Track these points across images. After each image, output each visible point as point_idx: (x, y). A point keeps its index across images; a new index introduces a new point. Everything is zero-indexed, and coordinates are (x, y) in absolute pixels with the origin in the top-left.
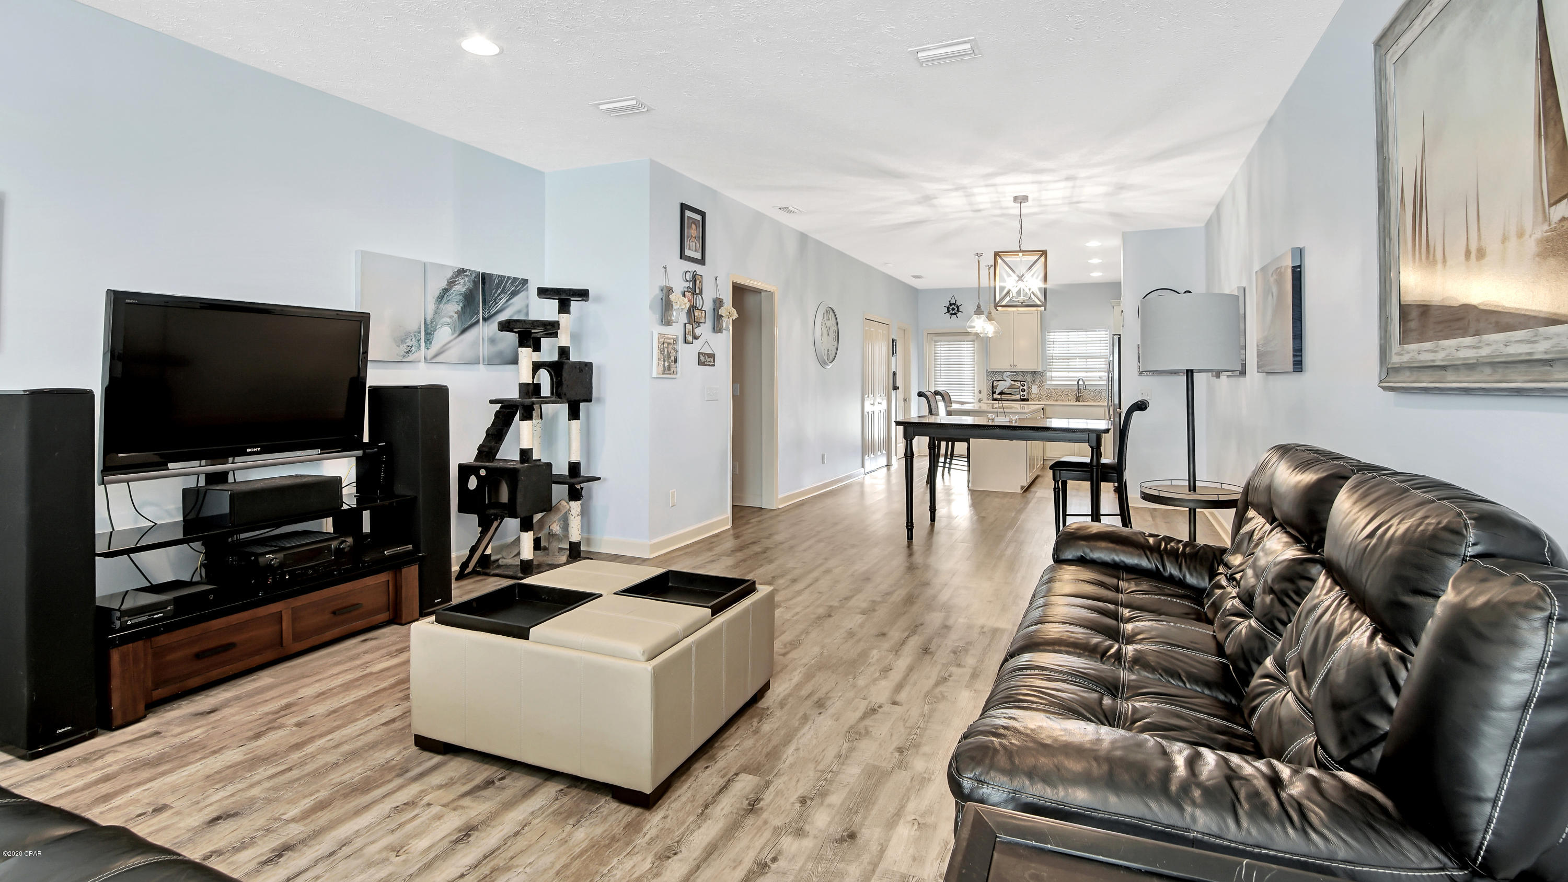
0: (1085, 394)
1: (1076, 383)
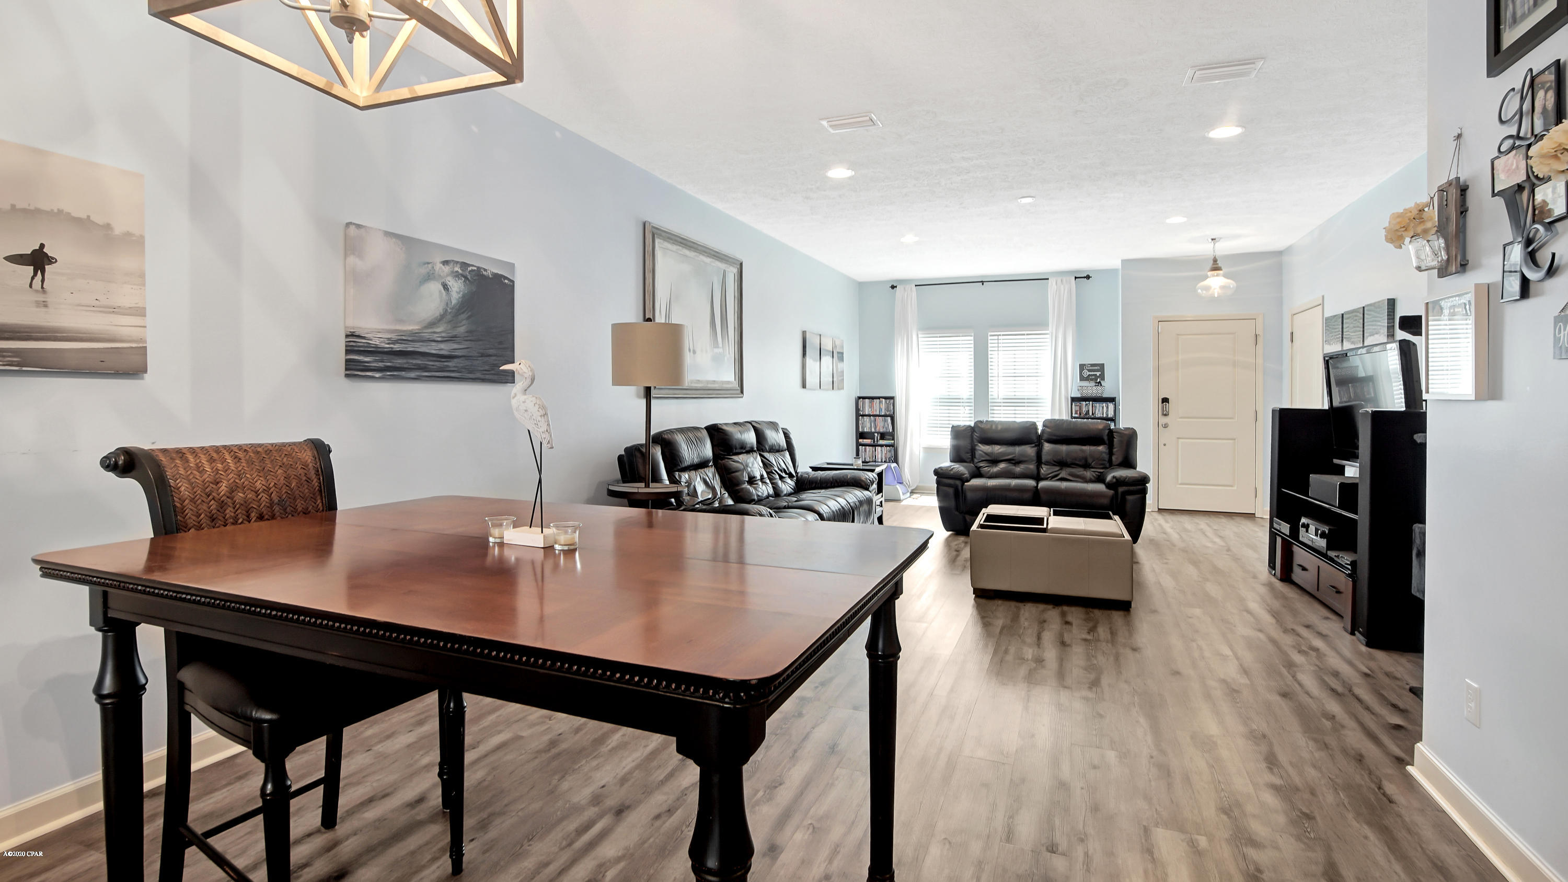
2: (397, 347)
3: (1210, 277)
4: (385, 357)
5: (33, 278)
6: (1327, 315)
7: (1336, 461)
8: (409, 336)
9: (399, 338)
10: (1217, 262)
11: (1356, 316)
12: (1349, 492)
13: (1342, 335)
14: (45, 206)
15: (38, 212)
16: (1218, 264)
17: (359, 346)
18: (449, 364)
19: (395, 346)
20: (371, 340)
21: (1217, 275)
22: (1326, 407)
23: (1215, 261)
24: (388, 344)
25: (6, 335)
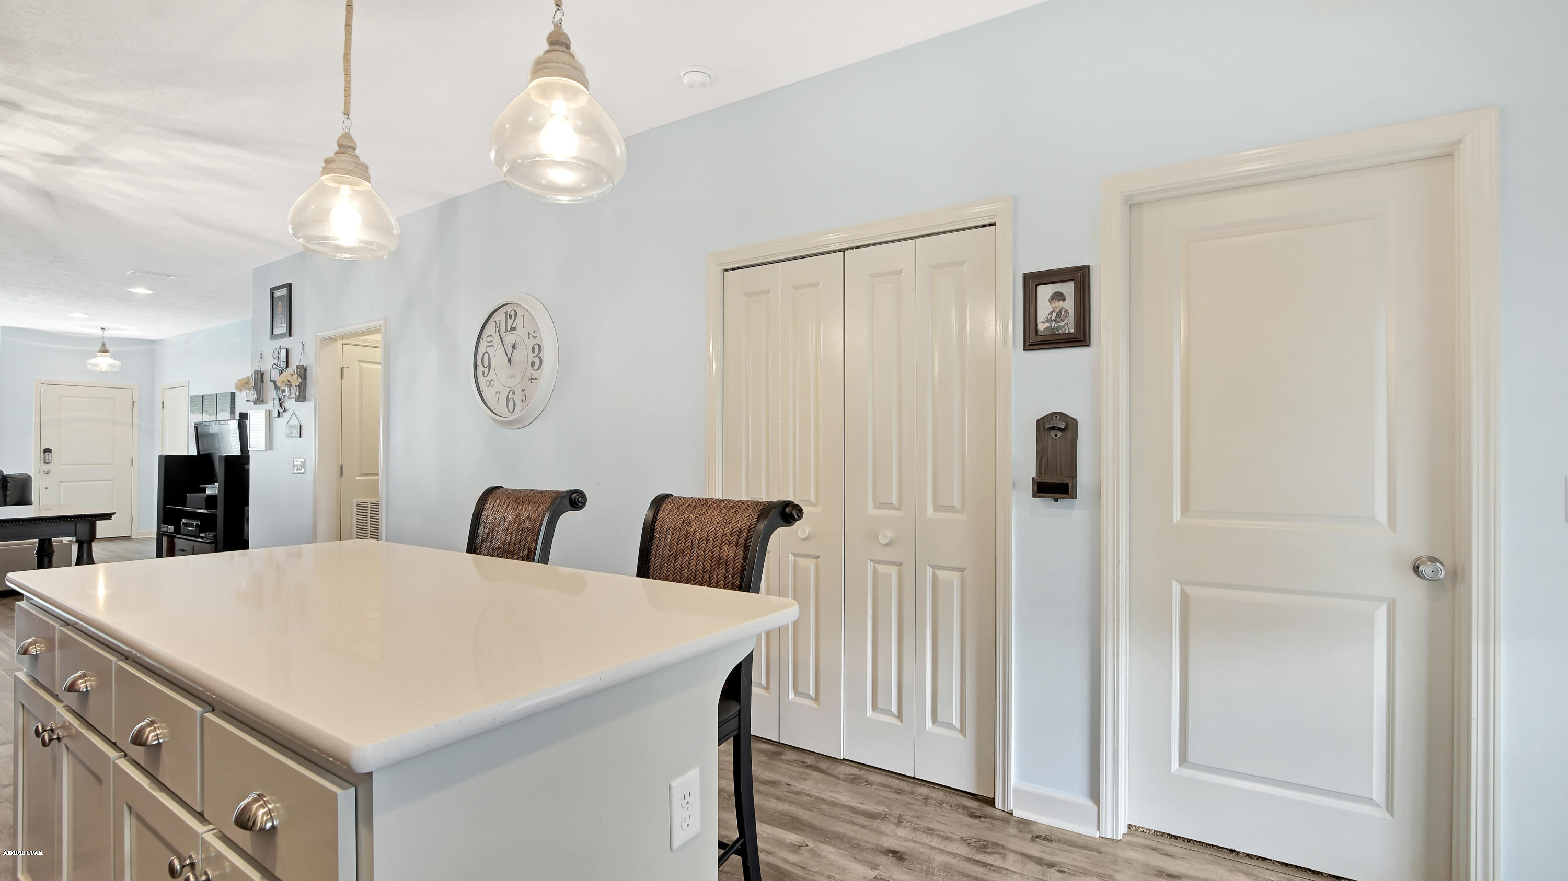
3: (99, 357)
6: (192, 394)
7: (202, 486)
10: (106, 346)
11: (212, 398)
12: (211, 501)
13: (203, 409)
16: (106, 347)
21: (105, 356)
22: (195, 454)
23: (104, 345)
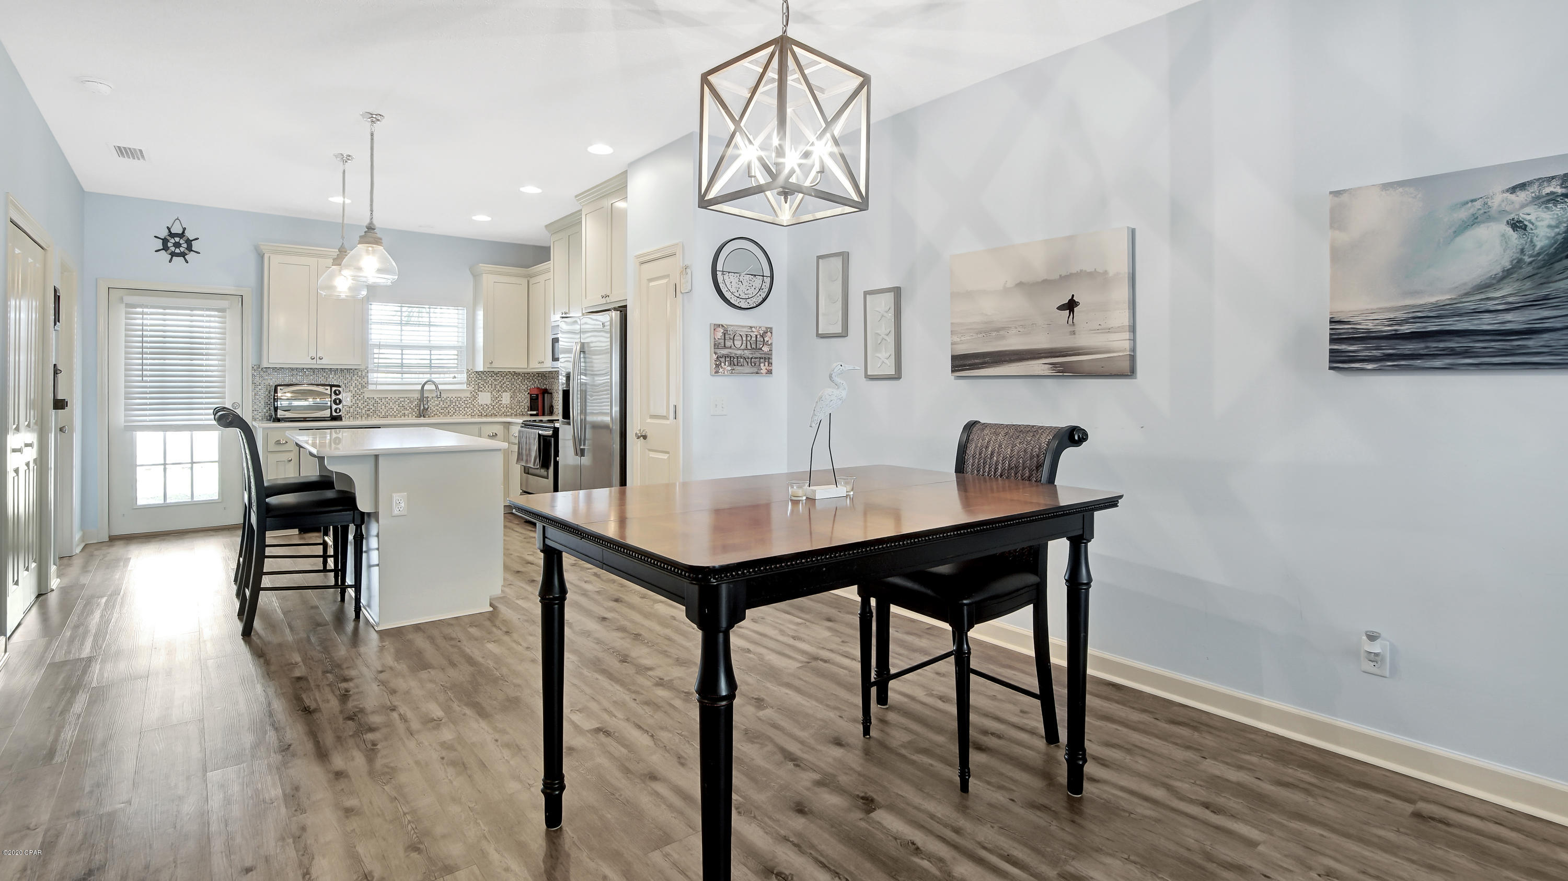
0: (432, 404)
1: (419, 387)
2: (1406, 328)
4: (1383, 343)
5: (1069, 318)
8: (1431, 311)
9: (1411, 315)
14: (1074, 271)
15: (1071, 274)
17: (1340, 334)
18: (1530, 343)
19: (1402, 328)
20: (1359, 324)
24: (1389, 325)
25: (1058, 355)
